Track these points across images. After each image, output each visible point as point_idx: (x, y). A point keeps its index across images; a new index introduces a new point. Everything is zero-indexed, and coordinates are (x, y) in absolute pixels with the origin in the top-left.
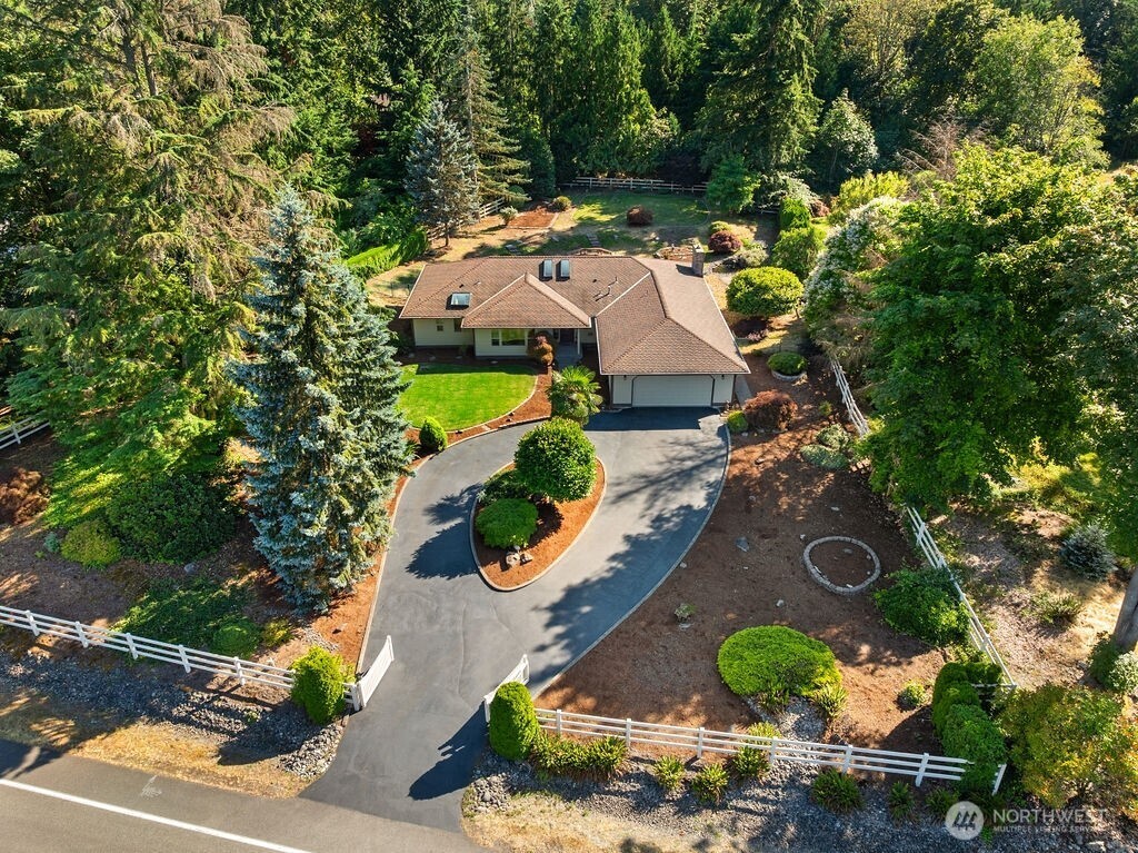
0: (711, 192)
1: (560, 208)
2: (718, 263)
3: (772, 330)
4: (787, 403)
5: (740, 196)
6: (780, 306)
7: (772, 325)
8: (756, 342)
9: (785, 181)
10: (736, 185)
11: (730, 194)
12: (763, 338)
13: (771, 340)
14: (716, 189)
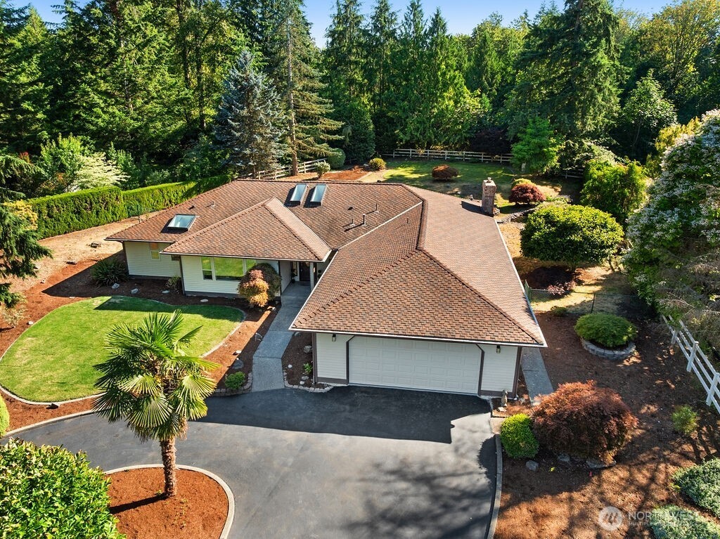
0: (516, 152)
1: (376, 168)
2: (518, 214)
3: (580, 283)
4: (619, 413)
5: (546, 157)
6: (591, 253)
7: (580, 277)
8: (557, 297)
9: (590, 147)
10: (541, 147)
11: (535, 155)
12: (568, 292)
13: (579, 296)
14: (521, 150)
